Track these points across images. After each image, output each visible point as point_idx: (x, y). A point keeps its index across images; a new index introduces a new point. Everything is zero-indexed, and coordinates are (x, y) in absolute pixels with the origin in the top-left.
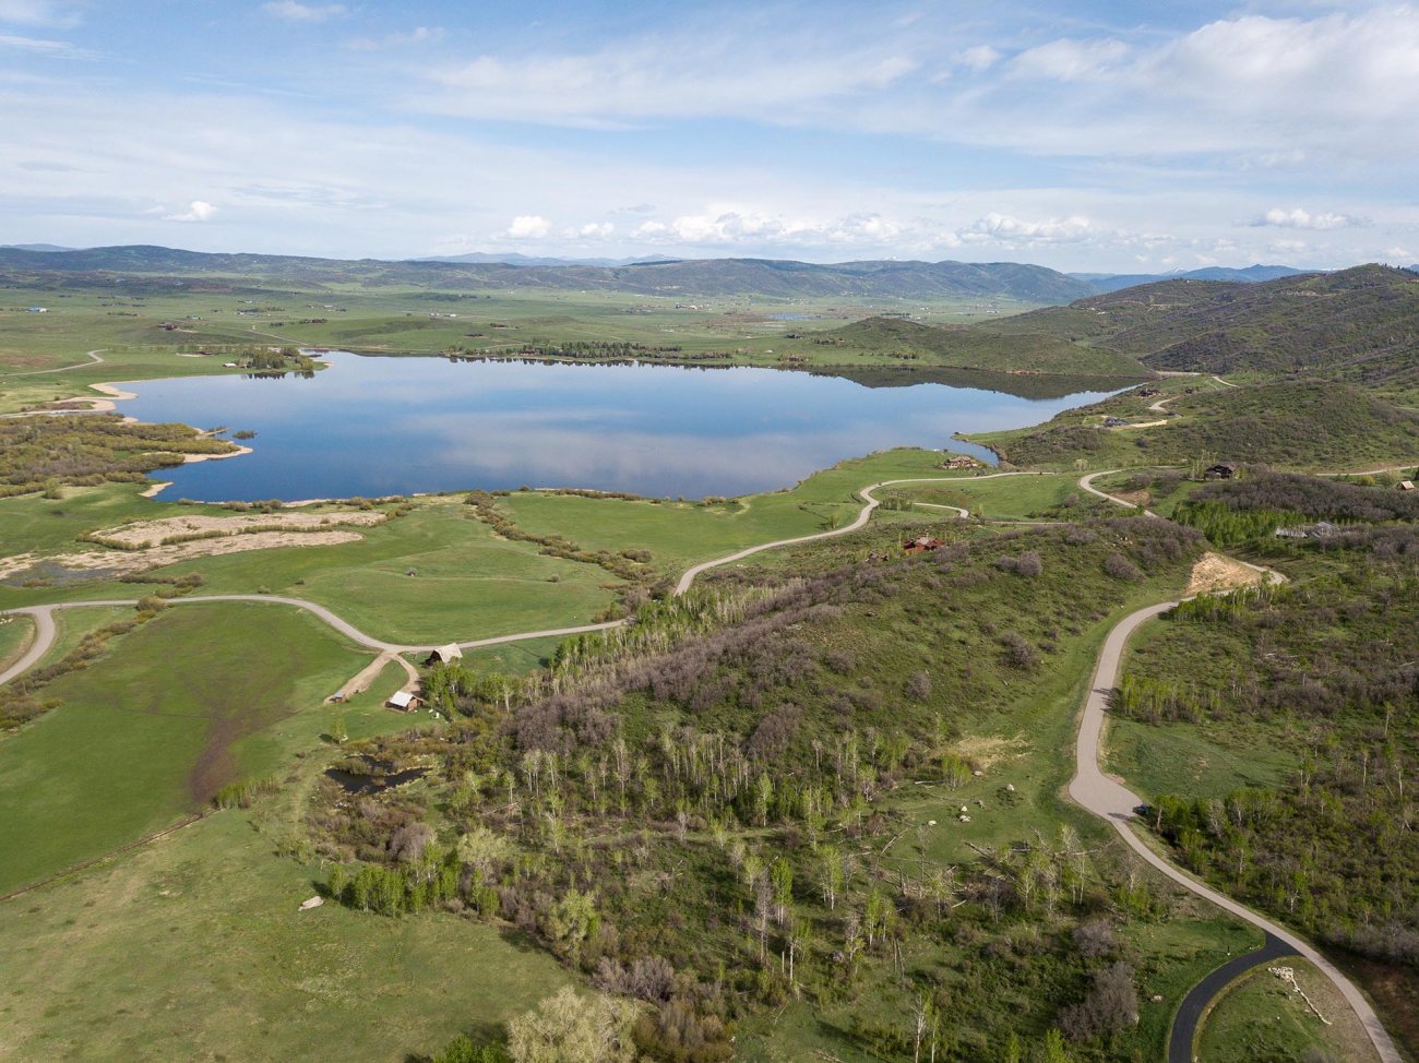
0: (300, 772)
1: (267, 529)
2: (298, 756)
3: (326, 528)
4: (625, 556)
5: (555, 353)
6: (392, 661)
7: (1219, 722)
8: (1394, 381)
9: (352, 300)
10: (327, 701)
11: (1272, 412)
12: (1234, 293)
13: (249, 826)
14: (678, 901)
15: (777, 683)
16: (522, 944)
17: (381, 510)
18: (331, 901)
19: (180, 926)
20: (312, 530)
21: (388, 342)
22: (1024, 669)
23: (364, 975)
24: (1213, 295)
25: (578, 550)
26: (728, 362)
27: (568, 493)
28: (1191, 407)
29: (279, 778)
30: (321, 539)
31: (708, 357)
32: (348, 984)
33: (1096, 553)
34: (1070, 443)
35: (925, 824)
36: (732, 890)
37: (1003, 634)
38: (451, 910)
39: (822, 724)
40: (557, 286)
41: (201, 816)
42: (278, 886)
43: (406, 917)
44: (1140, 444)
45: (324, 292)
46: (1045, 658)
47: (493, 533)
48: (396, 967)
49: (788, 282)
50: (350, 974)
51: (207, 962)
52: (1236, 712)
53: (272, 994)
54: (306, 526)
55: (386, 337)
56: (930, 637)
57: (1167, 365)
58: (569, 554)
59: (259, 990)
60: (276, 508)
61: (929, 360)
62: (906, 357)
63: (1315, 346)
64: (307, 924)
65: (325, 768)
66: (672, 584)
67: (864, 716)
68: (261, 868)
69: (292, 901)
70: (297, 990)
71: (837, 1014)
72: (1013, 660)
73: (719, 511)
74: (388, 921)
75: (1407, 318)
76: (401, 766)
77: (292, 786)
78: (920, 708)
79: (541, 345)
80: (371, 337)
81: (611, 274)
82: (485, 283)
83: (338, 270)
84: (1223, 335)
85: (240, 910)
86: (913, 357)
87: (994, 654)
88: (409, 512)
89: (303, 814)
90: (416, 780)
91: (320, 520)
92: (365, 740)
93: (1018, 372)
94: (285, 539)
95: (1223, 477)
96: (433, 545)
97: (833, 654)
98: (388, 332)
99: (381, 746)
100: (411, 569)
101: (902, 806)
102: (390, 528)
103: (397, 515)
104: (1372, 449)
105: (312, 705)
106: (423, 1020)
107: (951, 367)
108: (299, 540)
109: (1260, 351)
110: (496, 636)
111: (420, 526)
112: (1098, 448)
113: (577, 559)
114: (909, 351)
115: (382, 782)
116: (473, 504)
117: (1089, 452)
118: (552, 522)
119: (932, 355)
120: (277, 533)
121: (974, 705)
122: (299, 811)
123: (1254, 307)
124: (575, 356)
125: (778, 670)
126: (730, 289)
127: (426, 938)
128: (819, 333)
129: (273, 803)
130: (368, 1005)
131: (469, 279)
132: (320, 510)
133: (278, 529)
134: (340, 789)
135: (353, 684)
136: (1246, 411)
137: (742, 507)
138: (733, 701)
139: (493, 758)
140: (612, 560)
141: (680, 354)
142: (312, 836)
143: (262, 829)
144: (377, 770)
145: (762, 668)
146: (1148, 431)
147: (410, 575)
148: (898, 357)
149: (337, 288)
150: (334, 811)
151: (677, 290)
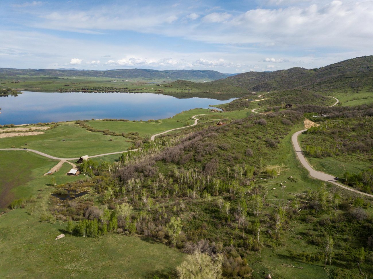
0: (41, 195)
1: (10, 132)
2: (39, 191)
3: (30, 131)
4: (130, 134)
5: (92, 90)
6: (65, 163)
7: (338, 156)
8: (312, 90)
9: (26, 79)
10: (45, 175)
11: (290, 96)
12: (265, 74)
13: (26, 214)
14: (201, 221)
15: (206, 154)
16: (150, 241)
17: (48, 126)
18: (68, 235)
19: (5, 251)
20: (26, 132)
21: (40, 87)
22: (274, 147)
23: (92, 260)
24: (260, 75)
25: (115, 133)
26: (142, 91)
27: (107, 120)
28: (269, 96)
29: (34, 198)
30: (30, 134)
31: (136, 90)
32: (87, 264)
33: (278, 119)
34: (242, 105)
35: (272, 189)
36: (220, 215)
37: (264, 139)
38: (118, 233)
39: (224, 164)
40: (88, 76)
41: (5, 212)
42: (44, 232)
43: (101, 237)
44: (259, 105)
45: (17, 77)
46: (278, 145)
47: (87, 131)
48: (105, 255)
49: (152, 75)
50: (86, 260)
51: (21, 263)
52: (342, 153)
53: (54, 272)
54: (24, 131)
55: (39, 86)
56: (244, 141)
57: (253, 91)
58: (113, 134)
59: (48, 271)
60: (12, 126)
61: (195, 91)
62: (189, 90)
63: (288, 85)
64: (60, 244)
65: (51, 194)
66: (149, 139)
67: (236, 161)
68: (35, 227)
69: (52, 237)
70: (65, 269)
71: (281, 250)
72: (271, 145)
73: (154, 123)
74: (94, 239)
75: (308, 78)
76: (79, 191)
77: (40, 200)
78: (251, 159)
79: (87, 88)
80: (34, 86)
81: (103, 72)
82: (66, 75)
83: (21, 72)
84: (266, 83)
85: (30, 242)
86: (191, 90)
87: (264, 144)
88: (58, 126)
89: (47, 208)
90: (86, 195)
91: (29, 129)
92: (63, 184)
93: (218, 93)
94: (17, 134)
95: (290, 107)
96: (68, 134)
97: (220, 145)
98: (39, 85)
99: (69, 186)
100: (63, 139)
101: (262, 185)
102: (53, 130)
103: (54, 127)
104: (315, 104)
105: (40, 176)
106: (125, 274)
107: (201, 92)
108: (22, 134)
109: (276, 86)
110: (98, 154)
111: (62, 129)
112: (249, 106)
113: (115, 135)
114: (189, 88)
115: (73, 196)
116: (78, 124)
117: (247, 107)
118: (104, 127)
119: (195, 89)
120: (14, 133)
121: (265, 157)
122: (45, 207)
123: (271, 77)
124: (98, 90)
125: (205, 150)
126: (136, 76)
127: (112, 243)
128: (165, 84)
129: (34, 205)
130: (98, 271)
131: (61, 74)
132: (27, 127)
133: (14, 132)
134: (58, 200)
135: (53, 170)
136: (283, 96)
137: (159, 122)
138: (193, 160)
139: (113, 185)
140: (127, 135)
141: (128, 89)
142: (53, 214)
143: (32, 214)
144: (71, 193)
145: (200, 150)
146: (260, 101)
147: (63, 141)
148: (187, 90)
149: (21, 76)
150: (57, 207)
151: (122, 77)
